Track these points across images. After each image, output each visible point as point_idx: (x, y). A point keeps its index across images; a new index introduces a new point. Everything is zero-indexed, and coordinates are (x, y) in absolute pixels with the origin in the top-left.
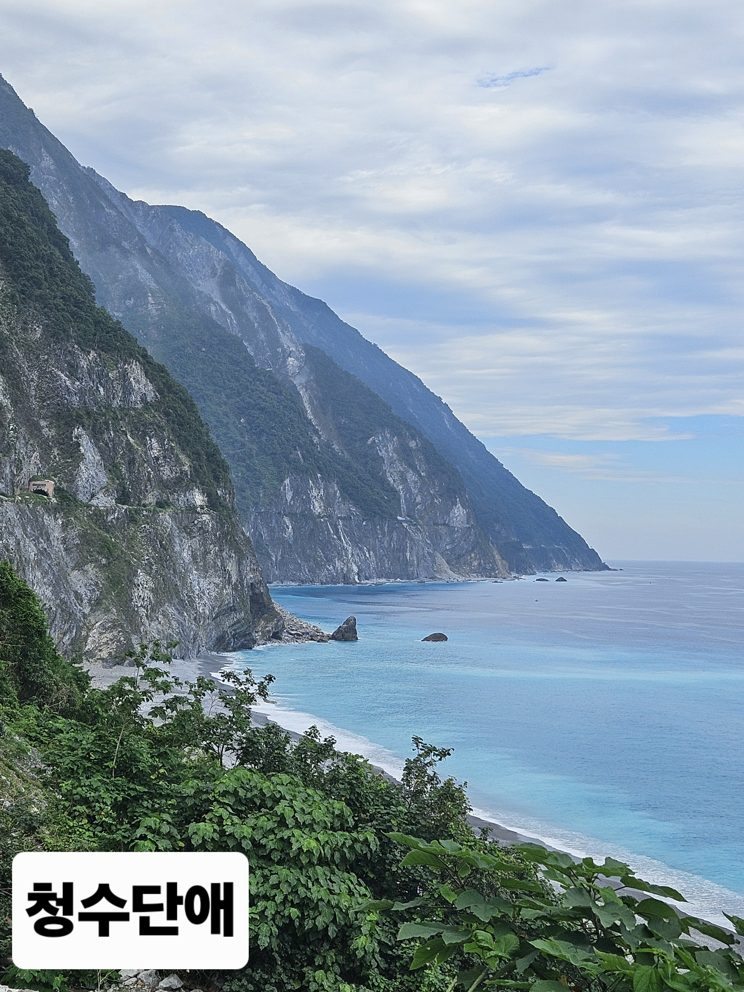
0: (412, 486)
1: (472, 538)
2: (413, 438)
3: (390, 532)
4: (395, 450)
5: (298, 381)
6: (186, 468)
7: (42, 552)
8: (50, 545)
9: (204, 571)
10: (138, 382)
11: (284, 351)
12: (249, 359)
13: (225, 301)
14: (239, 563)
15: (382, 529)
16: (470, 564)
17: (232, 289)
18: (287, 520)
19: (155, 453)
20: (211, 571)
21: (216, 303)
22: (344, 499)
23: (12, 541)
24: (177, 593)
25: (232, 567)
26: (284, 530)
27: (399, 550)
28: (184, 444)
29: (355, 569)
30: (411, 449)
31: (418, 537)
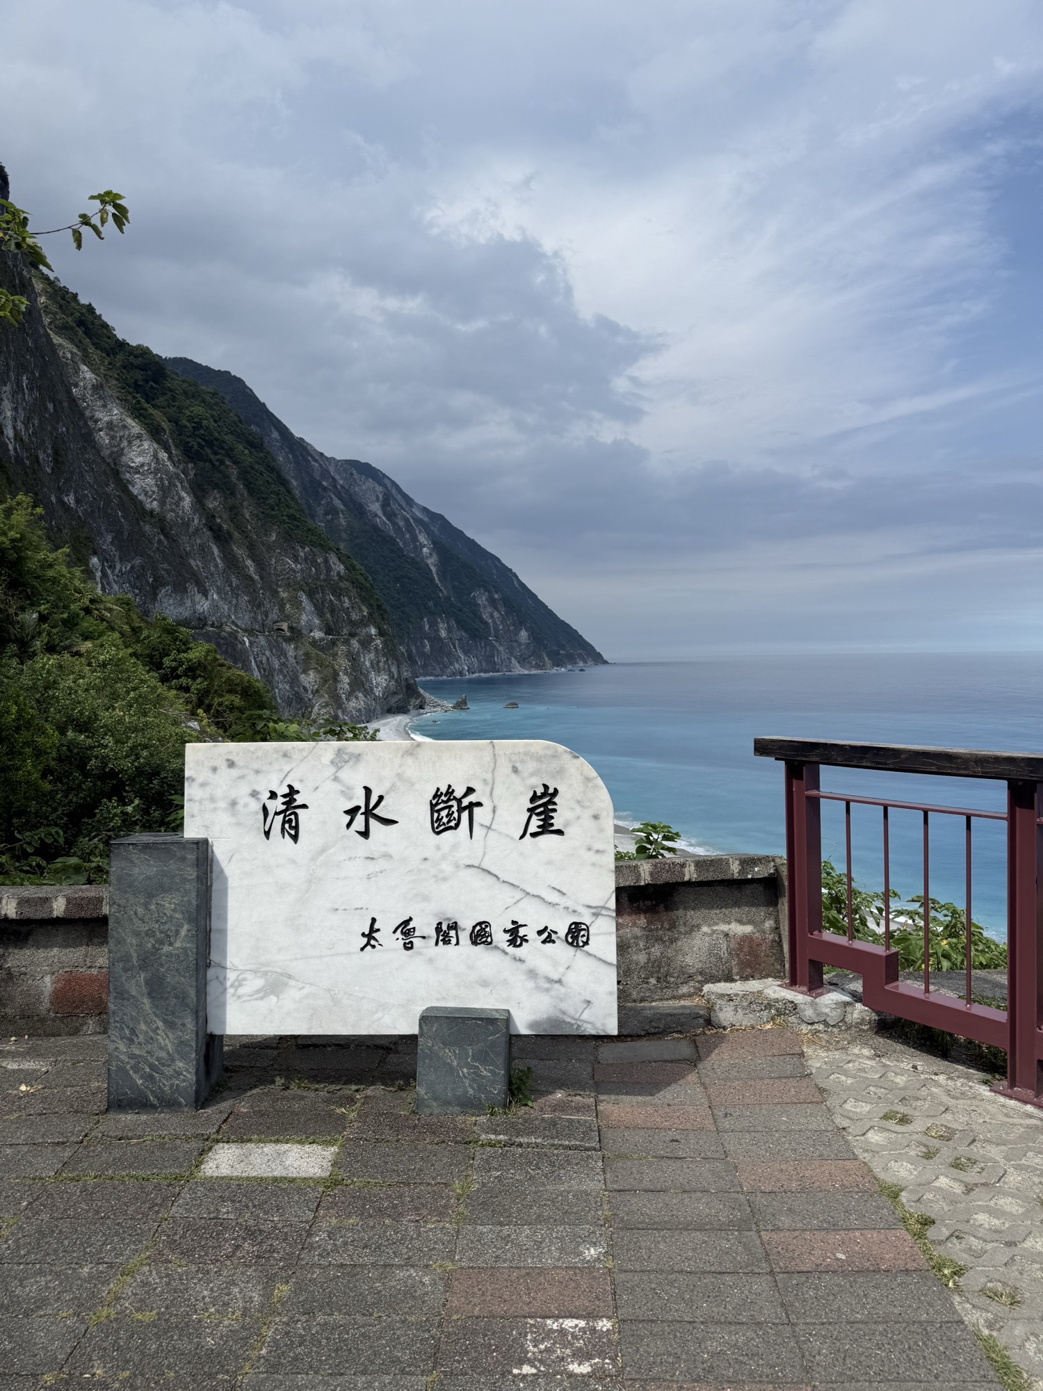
0: (497, 620)
1: (532, 648)
2: (497, 593)
3: (485, 646)
4: (486, 600)
5: (430, 561)
6: (365, 613)
7: (283, 664)
8: (287, 660)
9: (378, 671)
10: (335, 564)
11: (421, 544)
12: (400, 549)
13: (385, 515)
14: (398, 667)
15: (480, 644)
16: (531, 663)
17: (389, 509)
18: (426, 642)
19: (347, 605)
20: (382, 672)
21: (379, 517)
22: (458, 629)
23: (264, 659)
24: (363, 685)
25: (394, 669)
26: (424, 647)
27: (491, 657)
28: (364, 600)
29: (466, 668)
30: (495, 599)
31: (501, 649)
